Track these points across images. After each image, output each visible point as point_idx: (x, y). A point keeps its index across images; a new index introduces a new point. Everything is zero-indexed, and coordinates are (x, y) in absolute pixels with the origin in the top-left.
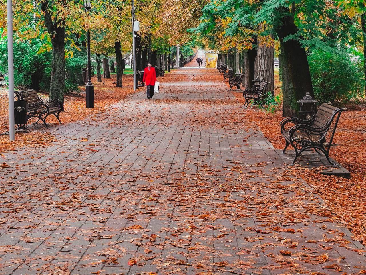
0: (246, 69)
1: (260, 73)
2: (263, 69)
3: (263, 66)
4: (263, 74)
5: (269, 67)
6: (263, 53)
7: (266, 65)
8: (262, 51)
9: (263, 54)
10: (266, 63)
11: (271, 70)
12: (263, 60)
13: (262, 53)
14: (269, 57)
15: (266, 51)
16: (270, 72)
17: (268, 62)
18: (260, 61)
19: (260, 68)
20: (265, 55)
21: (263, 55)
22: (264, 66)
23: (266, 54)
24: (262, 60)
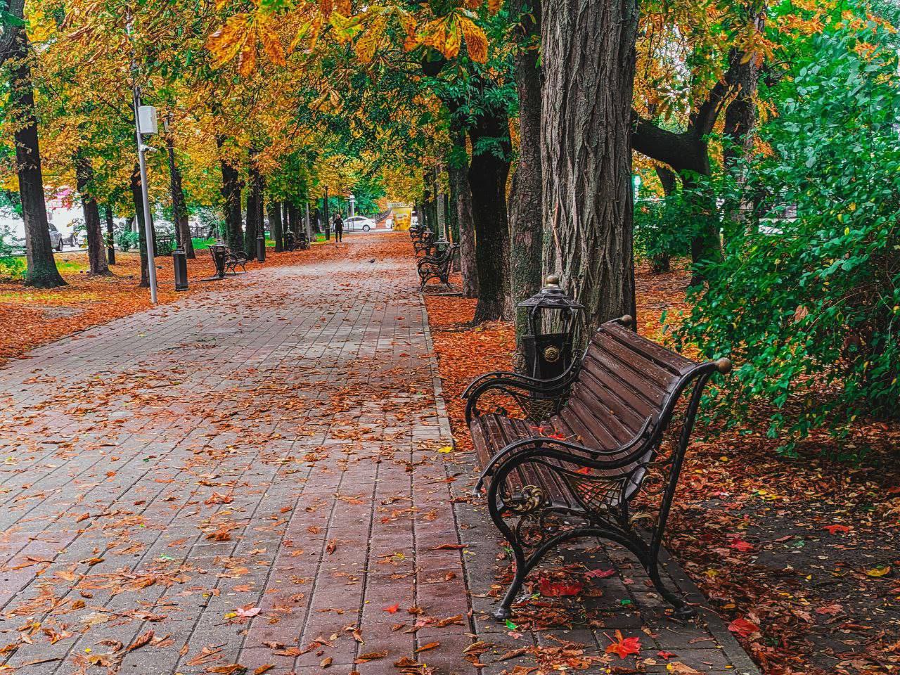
0: (462, 230)
1: (558, 251)
2: (571, 227)
3: (573, 212)
4: (577, 258)
5: (610, 217)
6: (572, 131)
7: (589, 203)
8: (562, 121)
9: (572, 139)
10: (590, 192)
11: (619, 229)
12: (572, 178)
13: (566, 134)
14: (605, 158)
15: (590, 123)
16: (613, 242)
17: (599, 189)
18: (551, 183)
19: (553, 222)
20: (583, 147)
21: (572, 146)
22: (580, 212)
23: (588, 137)
24: (563, 175)
